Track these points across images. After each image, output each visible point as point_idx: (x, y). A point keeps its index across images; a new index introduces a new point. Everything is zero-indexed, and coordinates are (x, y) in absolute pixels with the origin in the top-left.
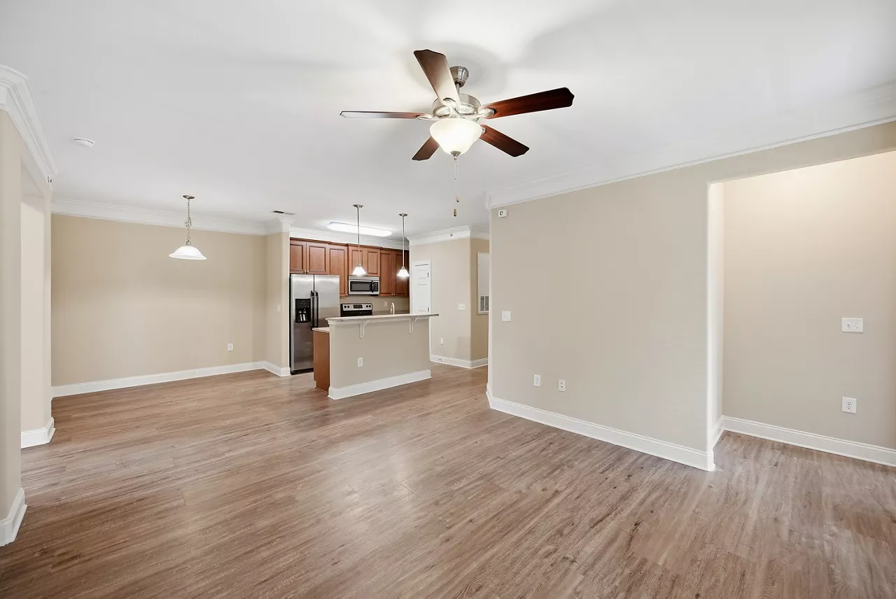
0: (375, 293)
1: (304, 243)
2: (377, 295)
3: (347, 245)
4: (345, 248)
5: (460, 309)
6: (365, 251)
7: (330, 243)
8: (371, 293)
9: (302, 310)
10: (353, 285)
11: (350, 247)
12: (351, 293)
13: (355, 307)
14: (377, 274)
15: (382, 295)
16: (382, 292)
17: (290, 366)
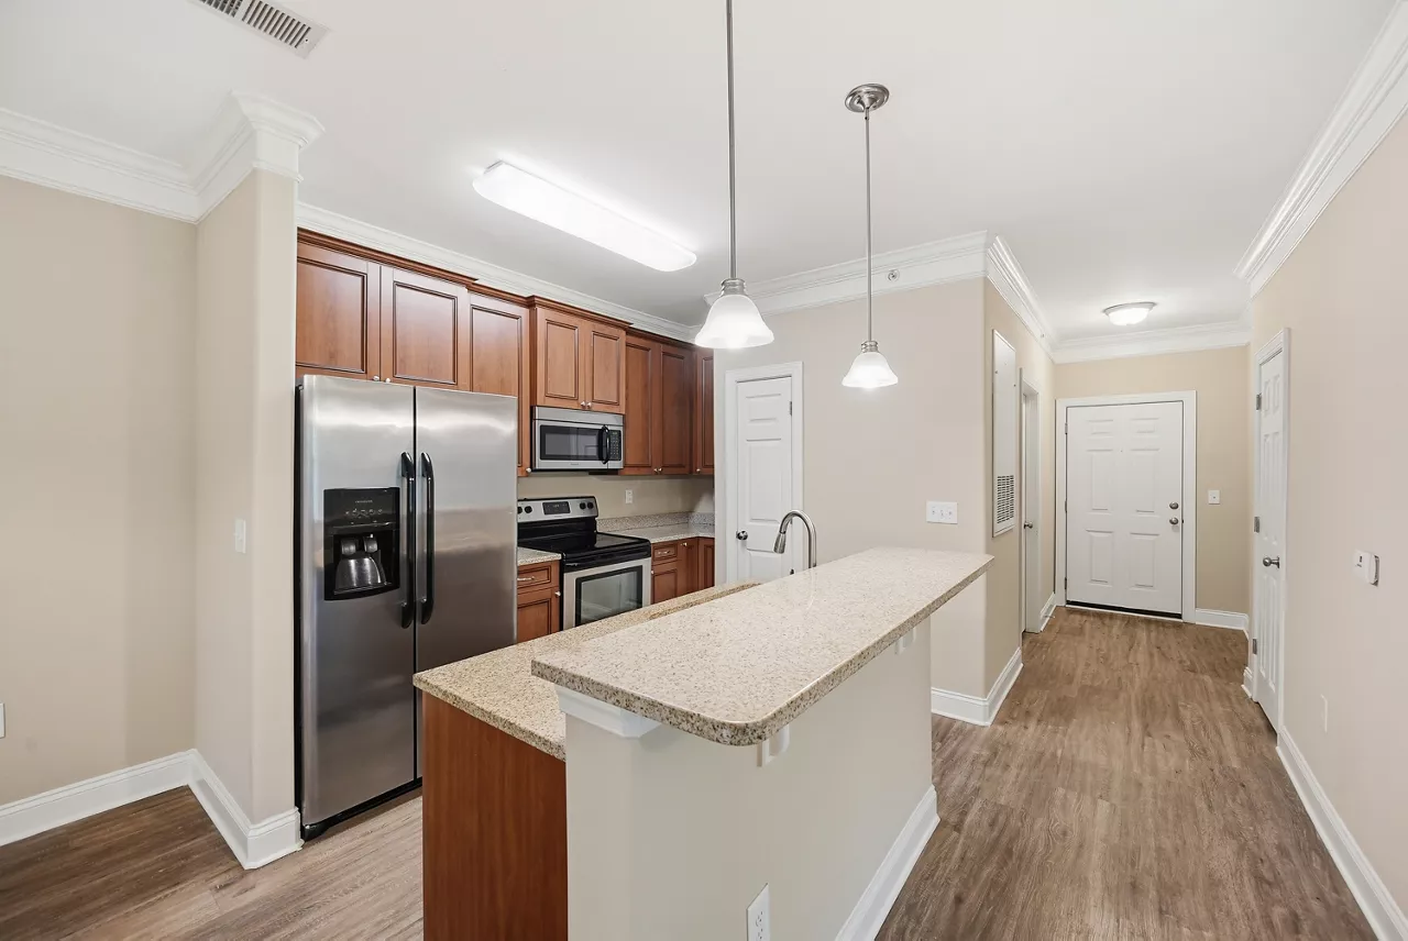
0: (612, 465)
1: (371, 269)
2: (614, 472)
3: (530, 303)
4: (523, 312)
5: (930, 518)
6: (586, 327)
7: (472, 286)
8: (598, 465)
9: (360, 539)
10: (549, 437)
11: (540, 310)
12: (541, 464)
13: (548, 509)
14: (617, 404)
15: (628, 471)
16: (629, 462)
17: (298, 802)
